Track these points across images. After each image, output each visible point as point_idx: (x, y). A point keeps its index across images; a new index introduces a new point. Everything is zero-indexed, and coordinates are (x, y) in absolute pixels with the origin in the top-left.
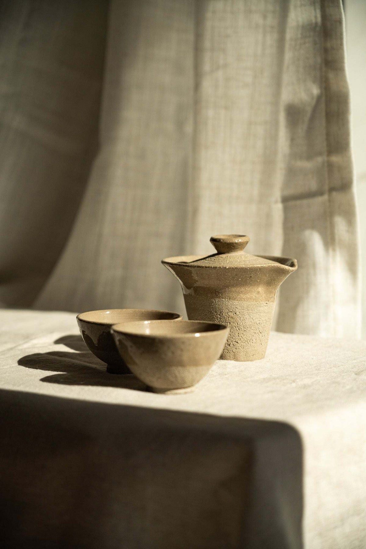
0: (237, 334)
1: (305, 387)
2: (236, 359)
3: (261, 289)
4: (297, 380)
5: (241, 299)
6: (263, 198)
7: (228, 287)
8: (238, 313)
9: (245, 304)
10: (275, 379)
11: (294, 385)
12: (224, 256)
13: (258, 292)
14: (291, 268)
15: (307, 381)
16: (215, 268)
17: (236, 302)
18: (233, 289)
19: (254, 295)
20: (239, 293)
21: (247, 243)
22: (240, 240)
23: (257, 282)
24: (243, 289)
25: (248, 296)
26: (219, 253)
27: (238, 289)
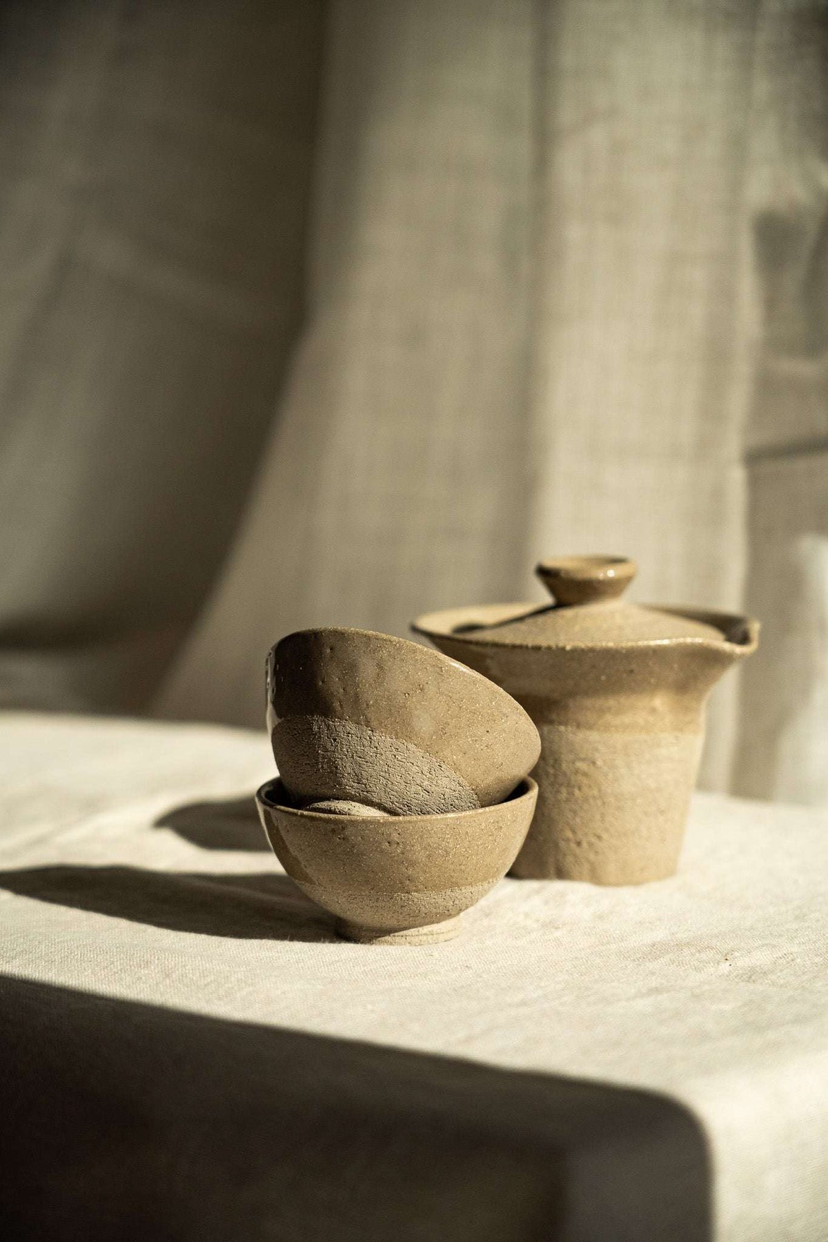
0: (598, 817)
1: (751, 975)
2: (596, 878)
3: (660, 701)
4: (737, 954)
5: (607, 728)
6: (704, 448)
7: (572, 694)
8: (599, 763)
9: (618, 739)
10: (680, 946)
11: (725, 967)
12: (568, 613)
13: (653, 711)
14: (738, 649)
15: (762, 958)
16: (537, 649)
17: (594, 736)
18: (588, 702)
19: (641, 717)
20: (602, 711)
21: (628, 579)
22: (611, 573)
23: (650, 683)
24: (611, 702)
25: (627, 719)
26: (560, 604)
27: (599, 702)
